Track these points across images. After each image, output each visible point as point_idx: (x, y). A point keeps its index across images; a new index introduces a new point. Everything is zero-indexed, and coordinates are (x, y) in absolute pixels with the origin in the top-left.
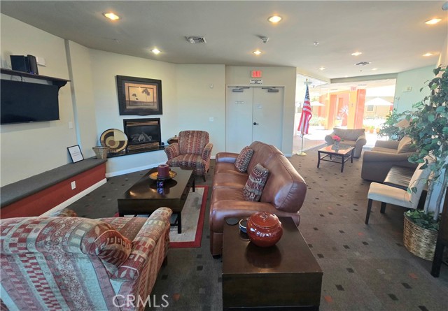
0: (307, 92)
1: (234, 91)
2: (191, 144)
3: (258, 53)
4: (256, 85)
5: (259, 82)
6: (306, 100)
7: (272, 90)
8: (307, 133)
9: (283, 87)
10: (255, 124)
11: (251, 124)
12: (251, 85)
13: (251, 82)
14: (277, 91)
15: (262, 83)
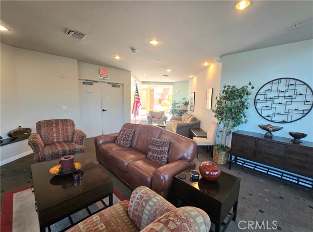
0: (137, 89)
1: (84, 83)
2: (57, 132)
3: (117, 58)
4: (104, 81)
5: (106, 78)
6: (136, 94)
7: (114, 85)
8: (138, 115)
9: (123, 84)
10: (104, 110)
11: (101, 110)
12: (100, 80)
13: (100, 78)
14: (119, 87)
15: (108, 79)
